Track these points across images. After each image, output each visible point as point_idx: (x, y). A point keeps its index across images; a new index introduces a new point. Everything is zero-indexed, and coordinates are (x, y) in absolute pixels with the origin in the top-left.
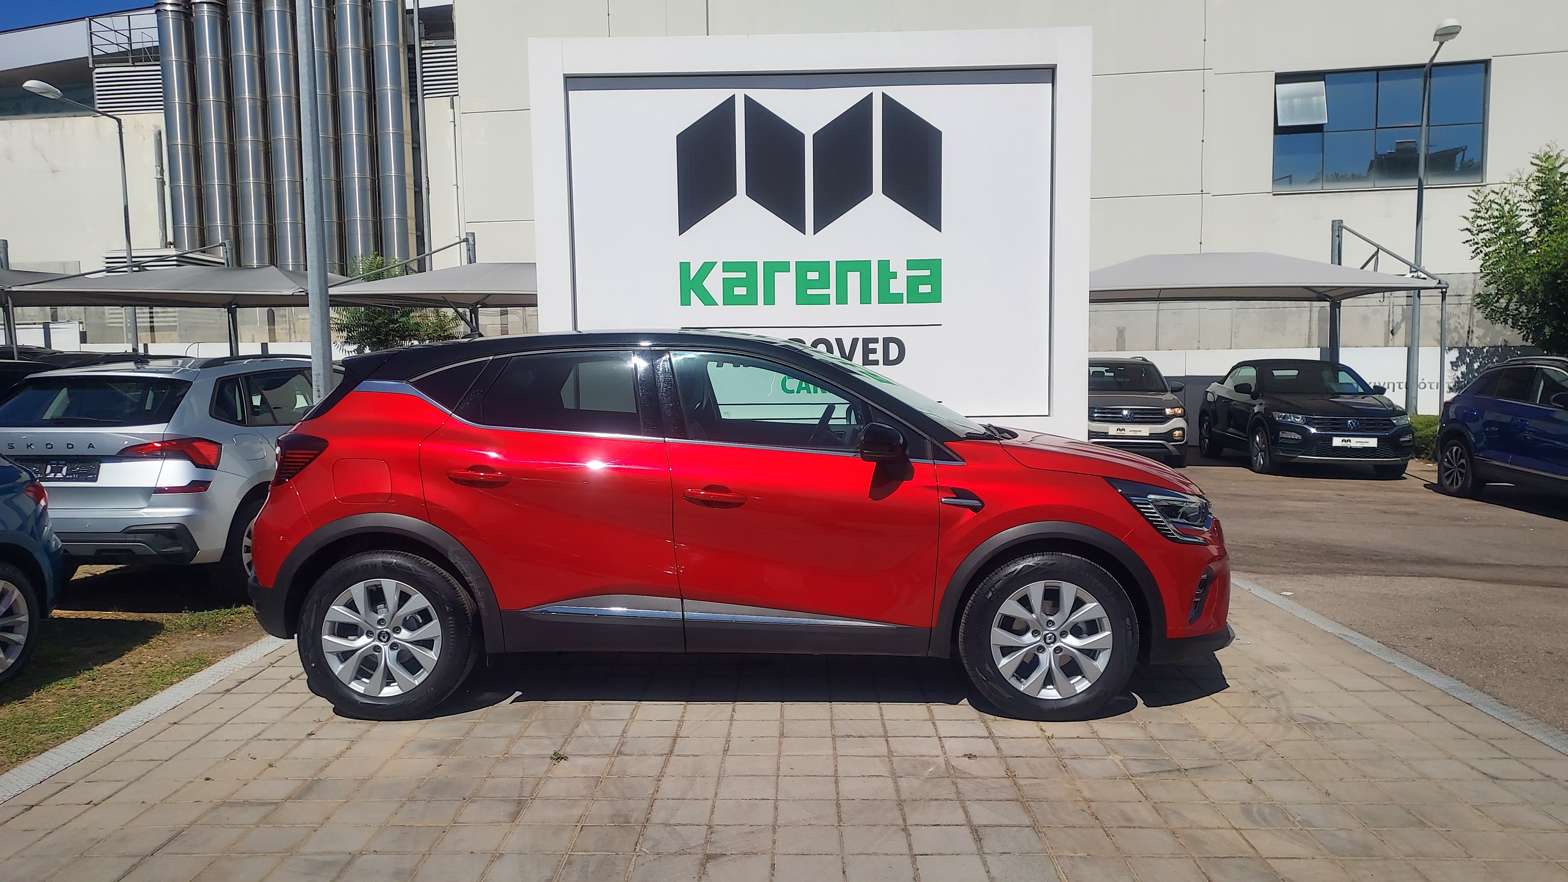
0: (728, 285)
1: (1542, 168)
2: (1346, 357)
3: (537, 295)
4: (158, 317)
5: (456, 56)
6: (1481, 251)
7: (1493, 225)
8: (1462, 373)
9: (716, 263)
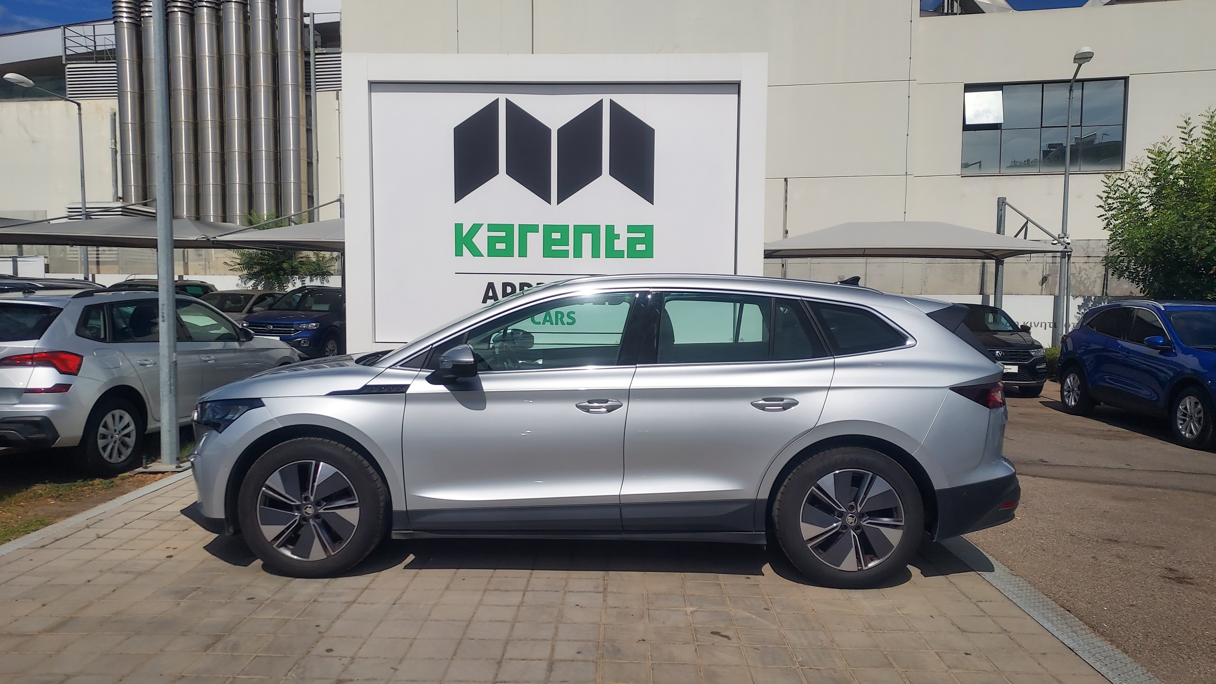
0: (492, 242)
1: (1156, 160)
3: (344, 242)
4: (101, 254)
5: (341, 61)
7: (1120, 204)
9: (483, 224)
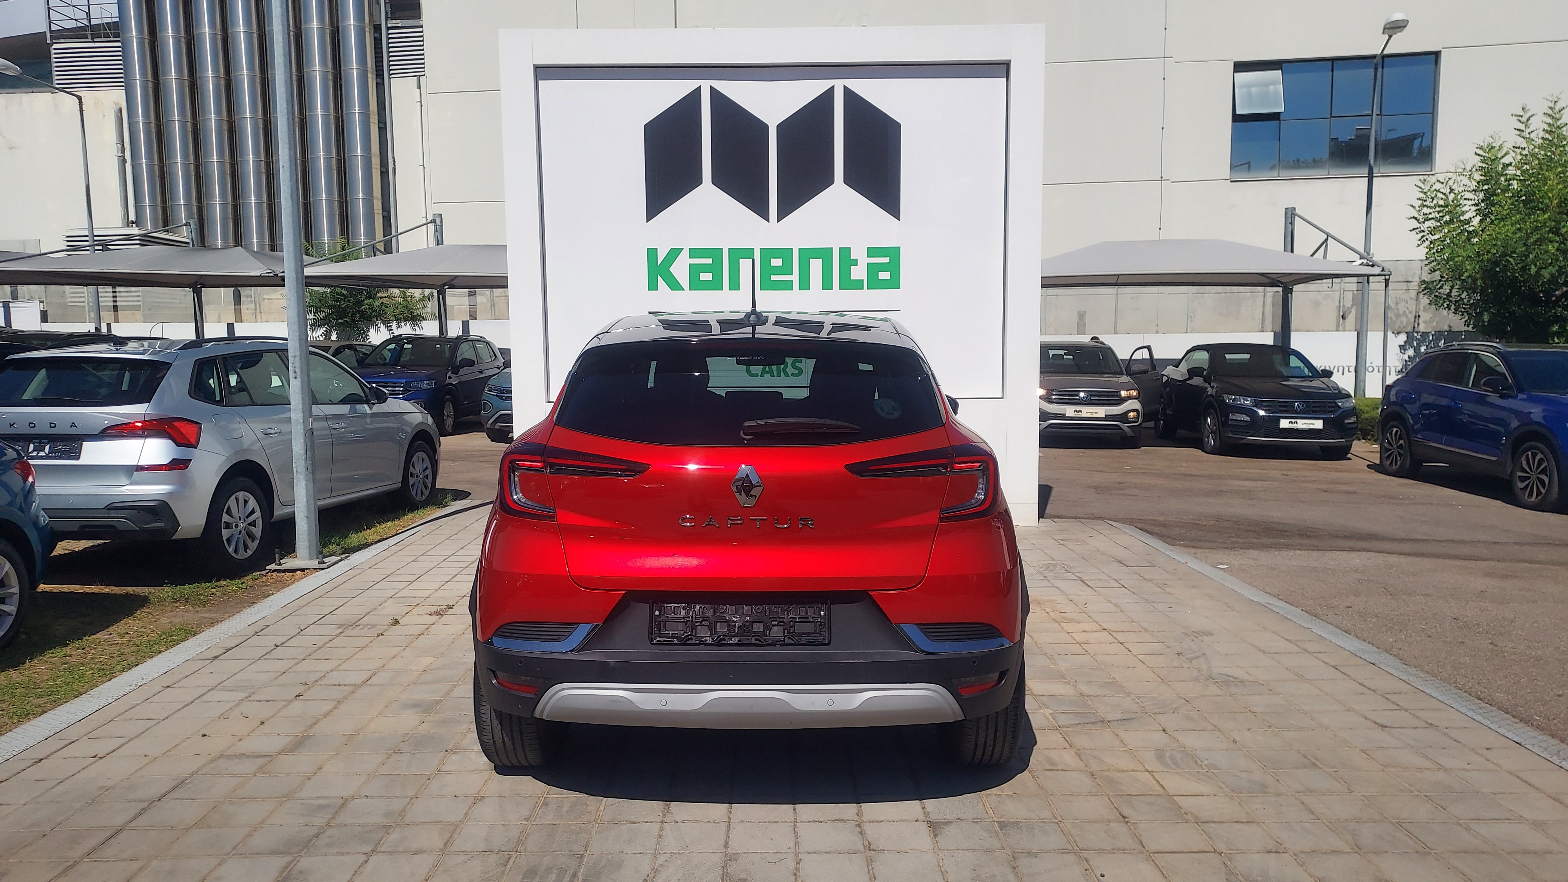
0: (695, 271)
1: (1486, 158)
2: (1297, 342)
3: (507, 277)
4: (120, 297)
5: (422, 36)
6: (1427, 239)
7: (1438, 213)
8: (1409, 357)
9: (683, 249)
